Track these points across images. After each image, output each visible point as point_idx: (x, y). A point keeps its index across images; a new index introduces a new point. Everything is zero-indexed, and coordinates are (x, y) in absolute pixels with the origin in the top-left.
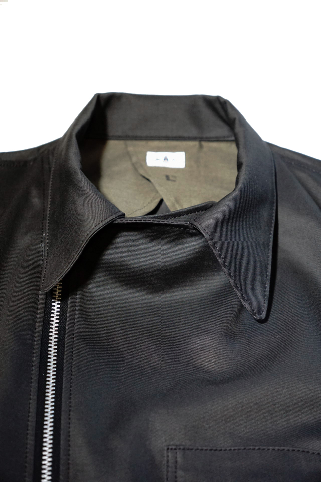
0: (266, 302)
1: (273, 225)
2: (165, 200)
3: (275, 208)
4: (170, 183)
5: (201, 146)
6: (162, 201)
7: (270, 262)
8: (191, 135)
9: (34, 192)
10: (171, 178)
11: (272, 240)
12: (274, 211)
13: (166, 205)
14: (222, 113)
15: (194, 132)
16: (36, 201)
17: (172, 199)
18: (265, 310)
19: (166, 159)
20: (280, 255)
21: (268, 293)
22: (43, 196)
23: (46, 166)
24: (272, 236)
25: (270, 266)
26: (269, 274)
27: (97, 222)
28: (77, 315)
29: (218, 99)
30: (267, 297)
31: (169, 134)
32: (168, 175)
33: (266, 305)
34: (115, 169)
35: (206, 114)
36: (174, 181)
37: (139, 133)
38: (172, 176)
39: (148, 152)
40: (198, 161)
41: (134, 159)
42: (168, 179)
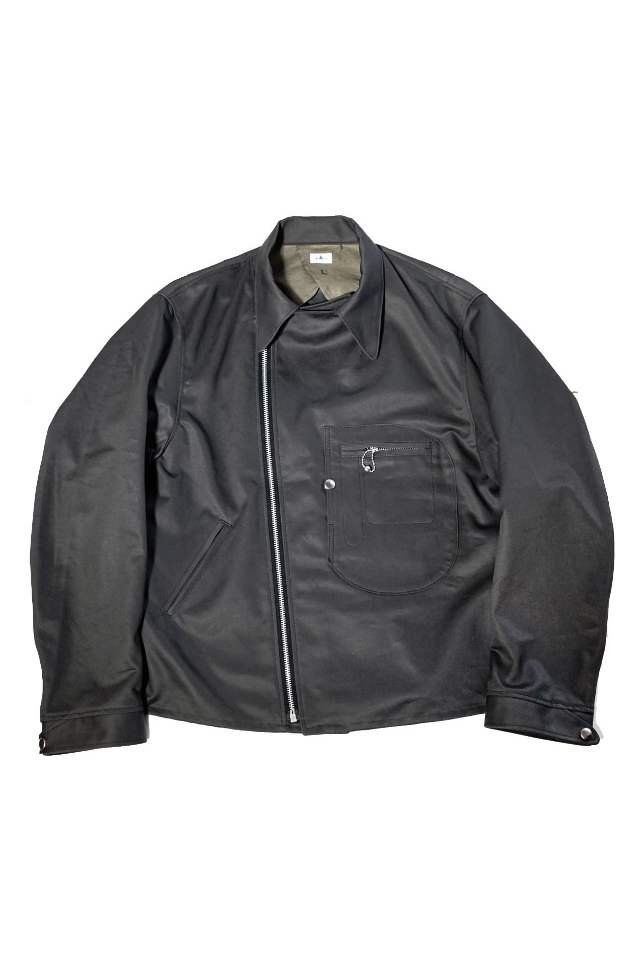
0: (378, 349)
1: (382, 304)
2: (321, 289)
3: (383, 293)
4: (323, 275)
5: (342, 248)
6: (319, 288)
7: (380, 326)
8: (336, 241)
9: (247, 287)
10: (324, 272)
11: (381, 313)
12: (383, 295)
13: (321, 292)
14: (353, 228)
15: (337, 239)
16: (248, 292)
17: (325, 288)
18: (377, 354)
19: (321, 258)
20: (386, 319)
21: (378, 344)
22: (252, 290)
23: (252, 269)
24: (381, 310)
25: (380, 329)
26: (379, 333)
27: (285, 315)
28: (276, 360)
29: (351, 219)
30: (378, 347)
31: (323, 241)
32: (323, 270)
33: (377, 351)
34: (291, 266)
35: (344, 226)
36: (326, 274)
37: (305, 241)
38: (325, 270)
39: (311, 254)
40: (340, 258)
41: (303, 259)
42: (322, 273)
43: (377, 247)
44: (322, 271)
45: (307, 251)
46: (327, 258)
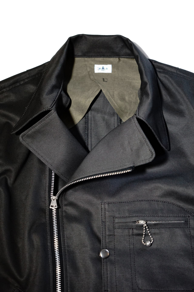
2: (104, 91)
4: (104, 83)
5: (119, 60)
6: (101, 91)
10: (105, 80)
13: (103, 93)
19: (103, 68)
32: (104, 77)
36: (107, 82)
38: (106, 79)
39: (95, 65)
40: (118, 69)
41: (89, 70)
42: (104, 81)
43: (148, 60)
44: (103, 79)
45: (92, 63)
46: (108, 69)
